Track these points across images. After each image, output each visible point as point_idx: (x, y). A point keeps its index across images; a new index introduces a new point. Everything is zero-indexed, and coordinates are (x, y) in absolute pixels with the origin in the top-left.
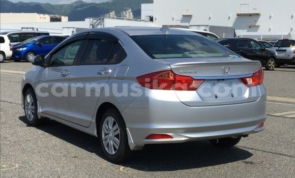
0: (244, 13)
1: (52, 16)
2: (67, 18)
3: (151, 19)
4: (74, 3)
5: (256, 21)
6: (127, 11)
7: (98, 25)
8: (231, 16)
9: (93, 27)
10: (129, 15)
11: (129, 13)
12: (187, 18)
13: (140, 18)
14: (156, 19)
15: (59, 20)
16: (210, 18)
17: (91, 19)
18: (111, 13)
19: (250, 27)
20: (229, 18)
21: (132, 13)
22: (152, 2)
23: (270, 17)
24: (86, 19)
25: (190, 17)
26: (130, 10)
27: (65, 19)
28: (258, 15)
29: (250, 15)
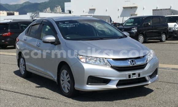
0: (128, 6)
1: (8, 12)
2: (18, 13)
3: (70, 12)
4: (24, 3)
5: (135, 11)
6: (58, 8)
7: (35, 17)
8: (119, 9)
9: (32, 19)
10: (59, 10)
11: (59, 9)
12: (92, 10)
13: (64, 12)
14: (73, 12)
15: (13, 14)
16: (106, 10)
17: (31, 13)
18: (47, 9)
19: (131, 15)
20: (118, 10)
21: (61, 9)
22: (70, 2)
23: (144, 8)
24: (27, 13)
25: (94, 10)
26: (60, 7)
27: (16, 14)
28: (136, 8)
29: (131, 8)
